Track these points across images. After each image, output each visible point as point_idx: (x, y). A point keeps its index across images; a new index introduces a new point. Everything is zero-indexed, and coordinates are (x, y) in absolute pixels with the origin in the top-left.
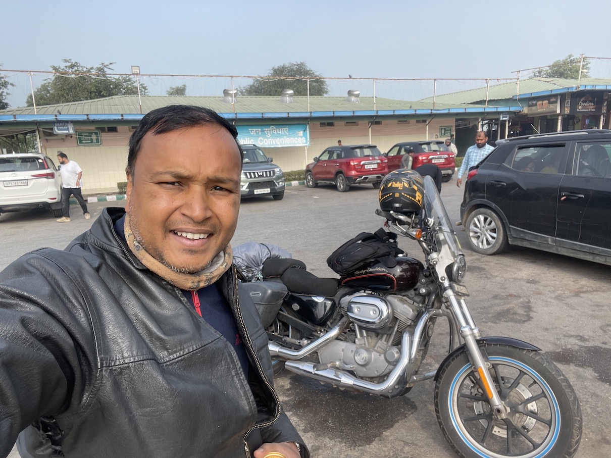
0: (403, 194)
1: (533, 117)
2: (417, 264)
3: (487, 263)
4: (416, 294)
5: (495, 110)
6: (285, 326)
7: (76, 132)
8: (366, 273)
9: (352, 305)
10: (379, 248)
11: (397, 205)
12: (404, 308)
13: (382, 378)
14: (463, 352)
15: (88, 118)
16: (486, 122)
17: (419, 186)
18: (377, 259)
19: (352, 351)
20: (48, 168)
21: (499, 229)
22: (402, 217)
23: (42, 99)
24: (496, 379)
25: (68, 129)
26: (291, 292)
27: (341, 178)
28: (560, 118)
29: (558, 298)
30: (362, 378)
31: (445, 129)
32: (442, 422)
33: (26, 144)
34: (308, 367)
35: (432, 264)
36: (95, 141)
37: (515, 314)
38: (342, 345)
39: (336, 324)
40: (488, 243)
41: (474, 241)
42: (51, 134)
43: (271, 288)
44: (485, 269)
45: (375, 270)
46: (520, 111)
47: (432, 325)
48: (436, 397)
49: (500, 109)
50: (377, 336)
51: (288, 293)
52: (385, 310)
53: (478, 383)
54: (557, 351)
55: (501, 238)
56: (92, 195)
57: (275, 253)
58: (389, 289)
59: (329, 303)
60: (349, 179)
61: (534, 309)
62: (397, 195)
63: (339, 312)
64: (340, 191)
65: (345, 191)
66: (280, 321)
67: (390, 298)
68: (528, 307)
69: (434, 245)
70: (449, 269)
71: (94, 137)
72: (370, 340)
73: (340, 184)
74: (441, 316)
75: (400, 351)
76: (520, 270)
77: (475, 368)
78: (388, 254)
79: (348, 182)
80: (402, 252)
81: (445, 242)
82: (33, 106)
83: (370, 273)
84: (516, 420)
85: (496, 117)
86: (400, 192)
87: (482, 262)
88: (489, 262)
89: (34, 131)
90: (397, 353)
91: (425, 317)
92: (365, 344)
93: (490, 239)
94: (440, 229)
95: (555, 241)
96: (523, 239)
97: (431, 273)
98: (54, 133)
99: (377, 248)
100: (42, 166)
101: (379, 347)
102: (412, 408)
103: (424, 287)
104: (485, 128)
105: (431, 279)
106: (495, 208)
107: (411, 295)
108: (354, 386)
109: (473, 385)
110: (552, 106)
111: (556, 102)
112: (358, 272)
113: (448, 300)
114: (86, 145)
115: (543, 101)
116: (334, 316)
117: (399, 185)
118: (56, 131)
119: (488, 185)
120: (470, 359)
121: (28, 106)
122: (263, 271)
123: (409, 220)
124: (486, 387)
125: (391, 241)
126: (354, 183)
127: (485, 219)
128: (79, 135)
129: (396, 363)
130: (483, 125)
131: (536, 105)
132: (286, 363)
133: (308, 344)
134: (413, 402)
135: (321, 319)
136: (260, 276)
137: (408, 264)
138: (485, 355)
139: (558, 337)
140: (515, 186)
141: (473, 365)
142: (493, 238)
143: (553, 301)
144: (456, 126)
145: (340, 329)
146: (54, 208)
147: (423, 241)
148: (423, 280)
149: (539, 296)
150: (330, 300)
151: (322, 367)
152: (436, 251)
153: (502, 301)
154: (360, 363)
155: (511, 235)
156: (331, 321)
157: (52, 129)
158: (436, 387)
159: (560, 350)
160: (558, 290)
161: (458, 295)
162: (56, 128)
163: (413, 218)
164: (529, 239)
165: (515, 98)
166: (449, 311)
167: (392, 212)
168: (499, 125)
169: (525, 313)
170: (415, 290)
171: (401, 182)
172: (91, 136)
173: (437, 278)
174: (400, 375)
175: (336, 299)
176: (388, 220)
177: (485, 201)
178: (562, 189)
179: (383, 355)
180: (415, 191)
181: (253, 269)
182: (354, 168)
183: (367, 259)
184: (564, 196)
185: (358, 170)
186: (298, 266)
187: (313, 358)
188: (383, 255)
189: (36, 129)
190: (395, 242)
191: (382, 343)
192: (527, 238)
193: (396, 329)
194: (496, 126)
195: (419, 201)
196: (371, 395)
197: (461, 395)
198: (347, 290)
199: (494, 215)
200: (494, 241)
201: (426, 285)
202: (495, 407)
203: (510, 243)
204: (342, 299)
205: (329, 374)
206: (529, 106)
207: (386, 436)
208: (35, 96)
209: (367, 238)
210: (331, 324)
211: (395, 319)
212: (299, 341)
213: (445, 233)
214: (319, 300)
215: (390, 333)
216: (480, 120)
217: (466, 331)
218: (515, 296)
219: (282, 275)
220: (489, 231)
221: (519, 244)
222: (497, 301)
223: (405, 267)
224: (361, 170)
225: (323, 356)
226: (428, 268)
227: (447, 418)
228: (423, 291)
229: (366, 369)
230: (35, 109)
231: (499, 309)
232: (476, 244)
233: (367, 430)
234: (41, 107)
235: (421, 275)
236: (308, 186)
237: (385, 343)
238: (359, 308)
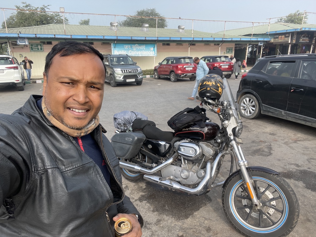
0: (212, 88)
1: (276, 45)
2: (216, 126)
3: (249, 124)
4: (215, 142)
5: (256, 40)
6: (144, 156)
7: (29, 44)
8: (189, 130)
9: (181, 147)
10: (196, 117)
11: (208, 94)
12: (209, 150)
13: (195, 186)
14: (238, 174)
15: (36, 36)
16: (251, 46)
17: (221, 84)
18: (195, 123)
19: (179, 171)
20: (15, 64)
21: (256, 105)
22: (210, 101)
23: (10, 24)
24: (255, 188)
25: (25, 42)
26: (148, 138)
27: (173, 74)
28: (290, 45)
29: (286, 143)
30: (184, 185)
31: (229, 49)
32: (226, 209)
33: (2, 49)
34: (156, 179)
35: (225, 126)
36: (40, 49)
37: (263, 151)
38: (174, 167)
39: (171, 157)
40: (250, 113)
41: (243, 111)
42: (16, 45)
43: (137, 136)
44: (248, 127)
45: (194, 128)
46: (269, 41)
47: (222, 159)
48: (223, 196)
49: (259, 40)
50: (193, 163)
51: (146, 139)
52: (198, 151)
53: (245, 189)
54: (284, 172)
55: (257, 110)
56: (39, 79)
57: (139, 117)
58: (201, 139)
59: (168, 145)
60: (177, 75)
61: (273, 149)
62: (208, 89)
63: (173, 150)
64: (172, 82)
65: (174, 81)
66: (141, 153)
67: (201, 143)
68: (270, 148)
69: (226, 116)
70: (234, 130)
71: (39, 47)
72: (189, 166)
73: (172, 78)
74: (228, 154)
75: (205, 172)
76: (266, 128)
77: (245, 183)
78: (201, 120)
79: (176, 77)
80: (208, 119)
81: (233, 115)
82: (6, 28)
83: (191, 130)
84: (264, 210)
85: (256, 43)
86: (210, 87)
87: (247, 123)
88: (250, 123)
89: (6, 43)
90: (204, 173)
91: (220, 155)
92: (186, 167)
93: (251, 111)
94: (231, 108)
95: (286, 113)
96: (269, 112)
97: (224, 131)
98: (18, 44)
99: (195, 117)
100: (11, 63)
101: (194, 169)
102: (209, 200)
103: (219, 139)
104: (250, 50)
105: (223, 134)
106: (255, 94)
107: (212, 142)
108: (180, 189)
109: (242, 190)
110: (286, 39)
111: (289, 37)
112: (184, 129)
113: (232, 146)
114: (35, 51)
115: (282, 36)
116: (170, 152)
117: (210, 83)
118: (19, 43)
119: (252, 81)
120: (242, 178)
121: (3, 28)
122: (133, 127)
123: (214, 103)
124: (250, 192)
125: (203, 113)
126: (180, 77)
127: (250, 100)
128: (31, 46)
129: (203, 178)
130: (249, 48)
131: (278, 38)
132: (144, 176)
133: (156, 166)
134: (210, 197)
135: (163, 153)
136: (131, 129)
137: (212, 126)
138: (250, 176)
139: (285, 164)
140: (266, 83)
141: (244, 181)
142: (253, 110)
143: (283, 145)
144: (235, 48)
145: (173, 159)
146: (18, 86)
147: (220, 114)
148: (219, 135)
149: (276, 142)
150: (169, 143)
151: (164, 179)
152: (227, 120)
153: (257, 144)
154: (184, 177)
155: (263, 109)
156: (169, 154)
157: (16, 42)
158: (223, 191)
159: (286, 171)
160: (286, 139)
161: (238, 143)
162: (18, 41)
163: (216, 102)
164: (272, 112)
165: (267, 33)
166: (232, 151)
167: (205, 98)
168: (258, 48)
169: (269, 151)
170: (215, 140)
171: (211, 82)
172: (38, 46)
173: (227, 134)
174: (204, 185)
175: (172, 143)
176: (202, 102)
177: (250, 90)
178: (292, 85)
179: (196, 174)
180: (218, 87)
181: (127, 125)
182: (180, 69)
183: (189, 123)
184: (293, 89)
185: (182, 70)
186: (152, 124)
187: (159, 174)
188: (198, 121)
189: (7, 41)
190: (205, 114)
191: (196, 167)
192: (271, 111)
193: (203, 160)
194: (256, 48)
195: (220, 92)
196: (189, 194)
197: (236, 196)
198: (178, 138)
199: (254, 98)
200: (253, 112)
201: (220, 138)
202: (254, 203)
203: (262, 113)
204: (175, 143)
205: (167, 182)
206: (274, 38)
207: (196, 215)
208: (6, 23)
209: (190, 111)
210: (169, 156)
211: (203, 155)
212: (151, 165)
213: (233, 110)
214: (163, 143)
215: (200, 162)
216: (248, 45)
217: (242, 163)
218: (263, 142)
219: (143, 129)
220: (251, 107)
221: (267, 114)
222: (254, 144)
223: (210, 127)
224: (184, 70)
225: (164, 173)
226: (222, 128)
227: (228, 208)
228: (219, 141)
229: (187, 180)
230: (7, 30)
231: (255, 148)
232: (244, 113)
233: (185, 211)
234: (10, 29)
235: (218, 132)
236: (155, 78)
237: (197, 167)
238: (184, 148)
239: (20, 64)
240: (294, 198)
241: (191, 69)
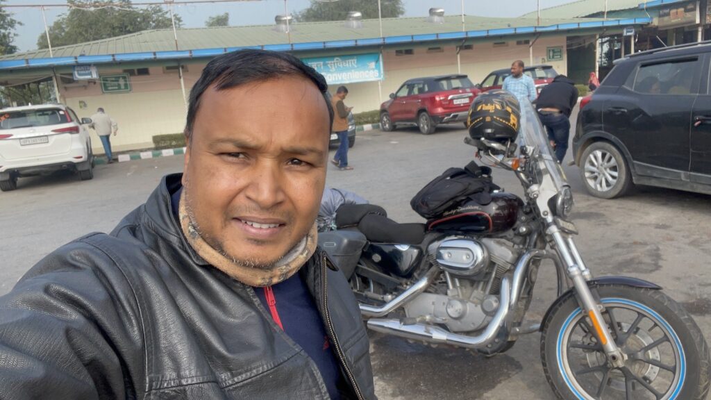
0: (495, 117)
1: (667, 30)
2: (515, 200)
3: (607, 208)
4: (515, 235)
5: (616, 24)
6: (365, 282)
7: (100, 77)
8: (457, 213)
9: (442, 251)
10: (470, 184)
11: (489, 131)
12: (502, 251)
13: (479, 331)
14: (570, 296)
15: (114, 59)
16: (606, 39)
17: (513, 107)
18: (470, 196)
19: (444, 304)
20: (71, 121)
21: (620, 166)
22: (495, 145)
23: (57, 38)
24: (612, 326)
25: (90, 74)
26: (370, 241)
27: (424, 117)
28: (700, 29)
29: (694, 243)
30: (456, 332)
31: (553, 50)
32: (551, 376)
33: (40, 94)
34: (394, 324)
35: (532, 197)
36: (123, 87)
37: (640, 263)
38: (432, 298)
39: (424, 275)
40: (608, 184)
41: (591, 183)
42: (71, 81)
43: (346, 237)
44: (603, 215)
45: (467, 208)
46: (649, 24)
47: (535, 269)
49: (623, 23)
50: (472, 286)
51: (367, 243)
52: (479, 254)
53: (590, 331)
54: (690, 301)
55: (624, 177)
56: (123, 153)
57: (350, 199)
58: (483, 230)
59: (415, 252)
60: (434, 118)
61: (664, 257)
62: (488, 119)
63: (427, 261)
64: (424, 134)
65: (429, 133)
66: (359, 276)
67: (485, 241)
68: (656, 255)
69: (534, 176)
70: (552, 202)
71: (122, 82)
72: (464, 291)
73: (424, 124)
74: (546, 258)
75: (499, 300)
76: (647, 214)
77: (585, 312)
78: (481, 190)
79: (433, 122)
80: (498, 188)
81: (547, 171)
82: (48, 47)
83: (460, 213)
84: (635, 369)
85: (618, 32)
86: (491, 115)
87: (602, 207)
88: (609, 206)
89: (50, 79)
90: (496, 301)
91: (526, 258)
92: (458, 295)
93: (610, 179)
94: (540, 157)
95: (689, 177)
96: (650, 177)
97: (532, 210)
98: (75, 79)
99: (467, 184)
100: (65, 119)
101: (474, 297)
102: (517, 368)
103: (524, 226)
104: (606, 48)
105: (531, 216)
106: (613, 140)
107: (510, 235)
108: (448, 342)
109: (585, 334)
110: (689, 15)
111: (694, 10)
112: (447, 213)
113: (552, 237)
114: (113, 91)
115: (677, 8)
116: (422, 266)
117: (490, 108)
118: (77, 76)
119: (605, 114)
120: (580, 303)
121: (41, 48)
122: (336, 219)
123: (504, 148)
124: (599, 333)
125: (485, 176)
126: (441, 123)
127: (604, 156)
128: (104, 80)
129: (492, 314)
130: (602, 44)
131: (668, 14)
132: (369, 322)
133: (393, 299)
134: (518, 362)
135: (407, 270)
136: (334, 226)
137: (505, 200)
138: (597, 298)
139: (692, 286)
140: (638, 112)
141: (584, 309)
142: (614, 177)
143: (687, 247)
144: (568, 46)
145: (428, 280)
146: (80, 168)
147: (520, 172)
148: (523, 218)
149: (671, 242)
150: (417, 248)
151: (410, 321)
152: (536, 183)
153: (625, 250)
154: (454, 316)
155: (635, 172)
156: (418, 272)
157: (71, 74)
158: (543, 338)
159: (693, 300)
160: (694, 235)
161: (563, 231)
162: (76, 73)
163: (508, 146)
164: (658, 176)
165: (641, 7)
166: (553, 251)
167: (483, 139)
168: (623, 43)
169: (653, 262)
170: (514, 230)
171: (492, 103)
172: (118, 81)
173: (539, 214)
174: (499, 326)
175: (423, 246)
176: (479, 150)
177: (603, 133)
178: (695, 114)
179: (479, 306)
180: (509, 114)
181: (325, 218)
182: (441, 104)
183: (456, 197)
184: (698, 120)
185: (445, 106)
186: (378, 212)
187: (399, 313)
188: (475, 192)
189: (52, 74)
190: (490, 177)
191: (478, 292)
192: (655, 175)
193: (493, 275)
194: (620, 44)
195: (514, 125)
196: (467, 350)
197: (572, 345)
198: (435, 235)
199: (614, 149)
200: (615, 181)
201: (526, 223)
202: (610, 354)
203: (635, 182)
204: (431, 245)
205: (418, 330)
206: (660, 16)
207: (488, 397)
208: (50, 34)
209: (456, 174)
210: (419, 275)
211: (492, 264)
212: (382, 296)
213: (547, 162)
214: (403, 248)
215: (487, 280)
216: (598, 37)
217: (574, 270)
218: (641, 243)
219: (358, 223)
220: (608, 170)
221: (646, 182)
222: (619, 250)
223: (502, 203)
224: (449, 106)
225: (409, 311)
226: (528, 203)
227: (556, 371)
228: (524, 229)
229: (461, 323)
230: (51, 52)
231: (620, 259)
232: (593, 187)
233: (465, 392)
234: (56, 48)
235: (520, 212)
236: (384, 130)
237: (482, 292)
238: (450, 253)
239: (81, 121)
240: (696, 335)
241: (467, 101)
